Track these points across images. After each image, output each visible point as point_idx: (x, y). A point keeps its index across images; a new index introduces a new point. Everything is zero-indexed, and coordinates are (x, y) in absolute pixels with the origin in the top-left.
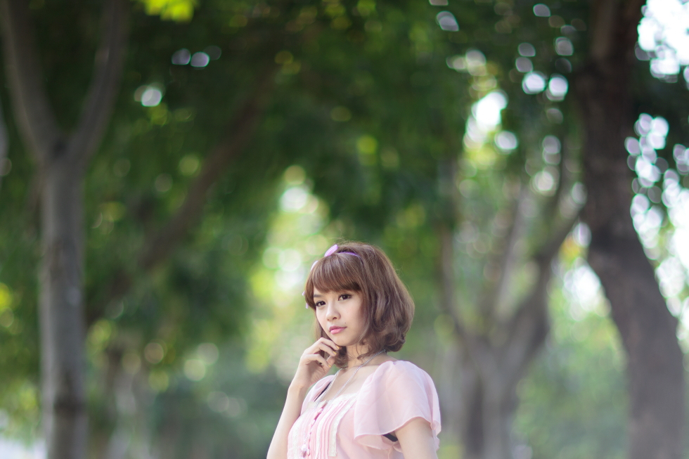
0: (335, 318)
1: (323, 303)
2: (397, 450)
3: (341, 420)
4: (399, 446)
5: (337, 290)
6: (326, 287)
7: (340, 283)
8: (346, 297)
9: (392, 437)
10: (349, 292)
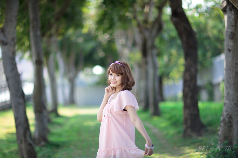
0: (114, 80)
1: (112, 75)
2: (126, 113)
4: (127, 112)
5: (116, 73)
6: (114, 72)
7: (118, 72)
8: (118, 75)
9: (125, 110)
10: (119, 75)
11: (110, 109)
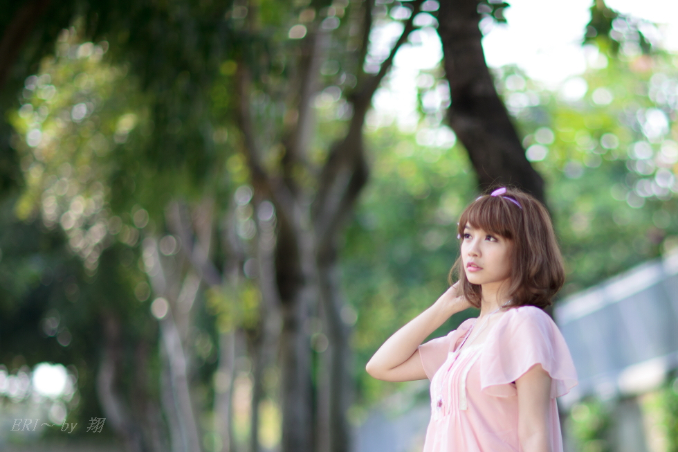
0: (476, 256)
3: (468, 372)
5: (486, 229)
11: (464, 378)
